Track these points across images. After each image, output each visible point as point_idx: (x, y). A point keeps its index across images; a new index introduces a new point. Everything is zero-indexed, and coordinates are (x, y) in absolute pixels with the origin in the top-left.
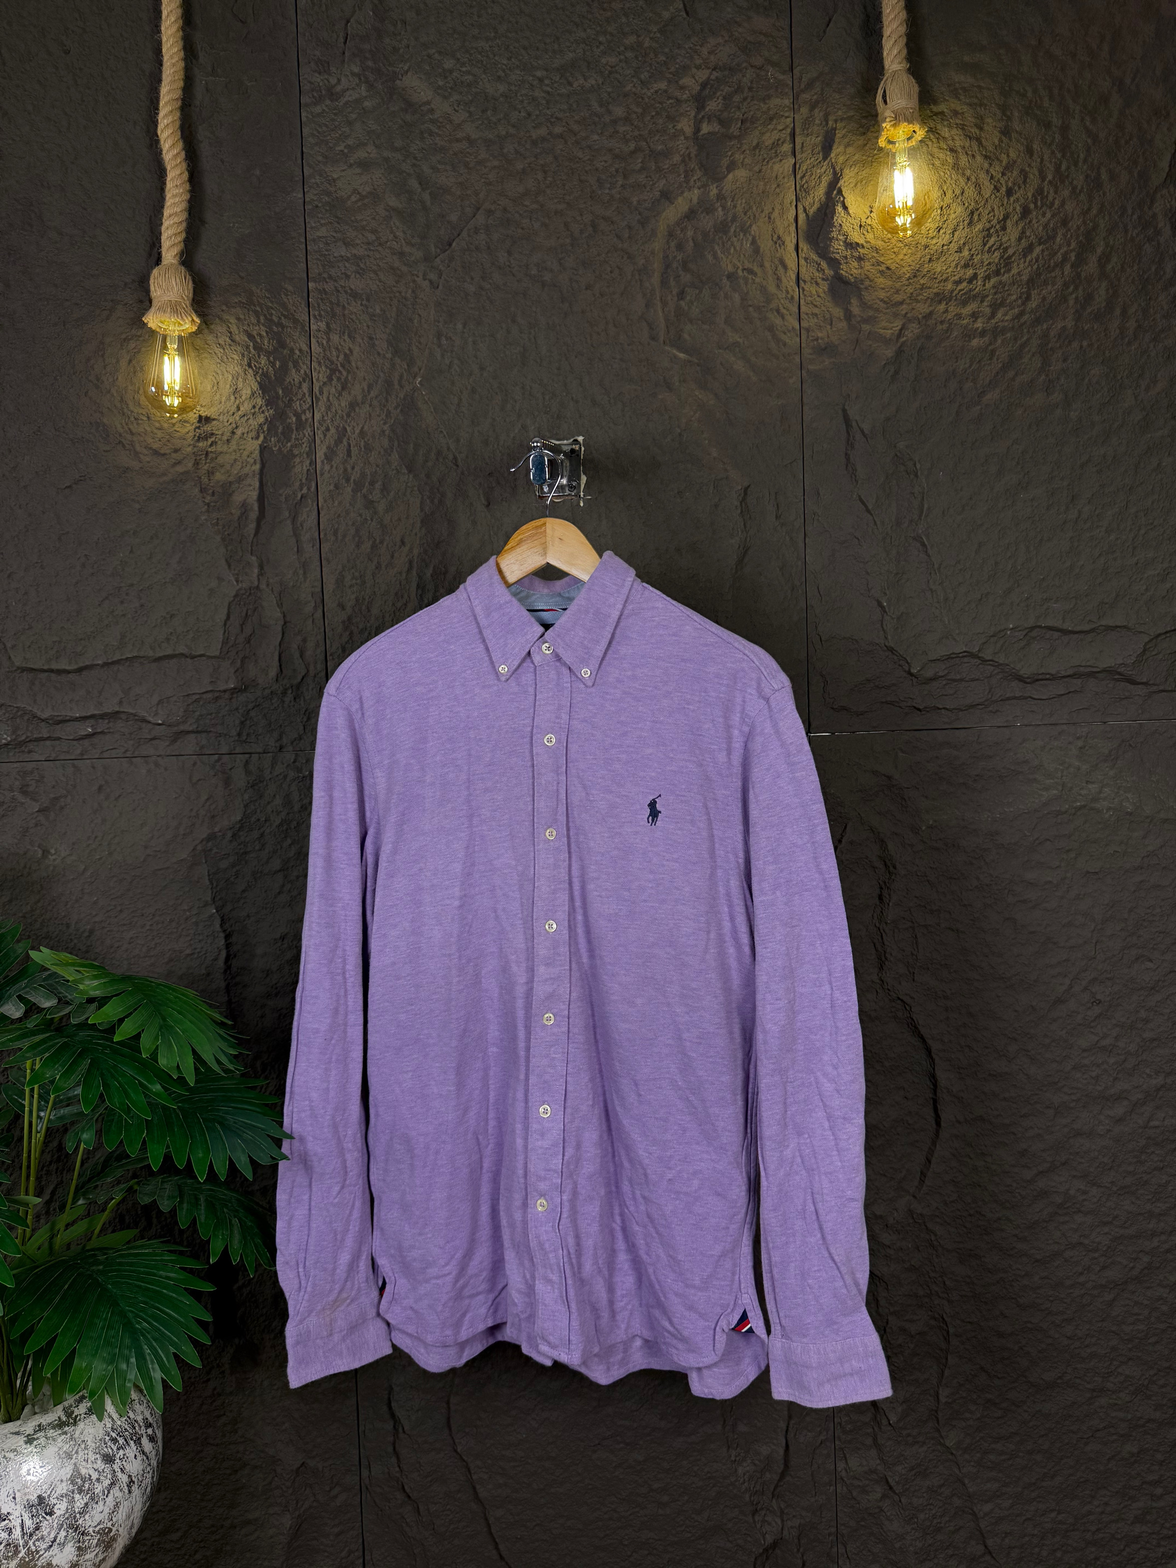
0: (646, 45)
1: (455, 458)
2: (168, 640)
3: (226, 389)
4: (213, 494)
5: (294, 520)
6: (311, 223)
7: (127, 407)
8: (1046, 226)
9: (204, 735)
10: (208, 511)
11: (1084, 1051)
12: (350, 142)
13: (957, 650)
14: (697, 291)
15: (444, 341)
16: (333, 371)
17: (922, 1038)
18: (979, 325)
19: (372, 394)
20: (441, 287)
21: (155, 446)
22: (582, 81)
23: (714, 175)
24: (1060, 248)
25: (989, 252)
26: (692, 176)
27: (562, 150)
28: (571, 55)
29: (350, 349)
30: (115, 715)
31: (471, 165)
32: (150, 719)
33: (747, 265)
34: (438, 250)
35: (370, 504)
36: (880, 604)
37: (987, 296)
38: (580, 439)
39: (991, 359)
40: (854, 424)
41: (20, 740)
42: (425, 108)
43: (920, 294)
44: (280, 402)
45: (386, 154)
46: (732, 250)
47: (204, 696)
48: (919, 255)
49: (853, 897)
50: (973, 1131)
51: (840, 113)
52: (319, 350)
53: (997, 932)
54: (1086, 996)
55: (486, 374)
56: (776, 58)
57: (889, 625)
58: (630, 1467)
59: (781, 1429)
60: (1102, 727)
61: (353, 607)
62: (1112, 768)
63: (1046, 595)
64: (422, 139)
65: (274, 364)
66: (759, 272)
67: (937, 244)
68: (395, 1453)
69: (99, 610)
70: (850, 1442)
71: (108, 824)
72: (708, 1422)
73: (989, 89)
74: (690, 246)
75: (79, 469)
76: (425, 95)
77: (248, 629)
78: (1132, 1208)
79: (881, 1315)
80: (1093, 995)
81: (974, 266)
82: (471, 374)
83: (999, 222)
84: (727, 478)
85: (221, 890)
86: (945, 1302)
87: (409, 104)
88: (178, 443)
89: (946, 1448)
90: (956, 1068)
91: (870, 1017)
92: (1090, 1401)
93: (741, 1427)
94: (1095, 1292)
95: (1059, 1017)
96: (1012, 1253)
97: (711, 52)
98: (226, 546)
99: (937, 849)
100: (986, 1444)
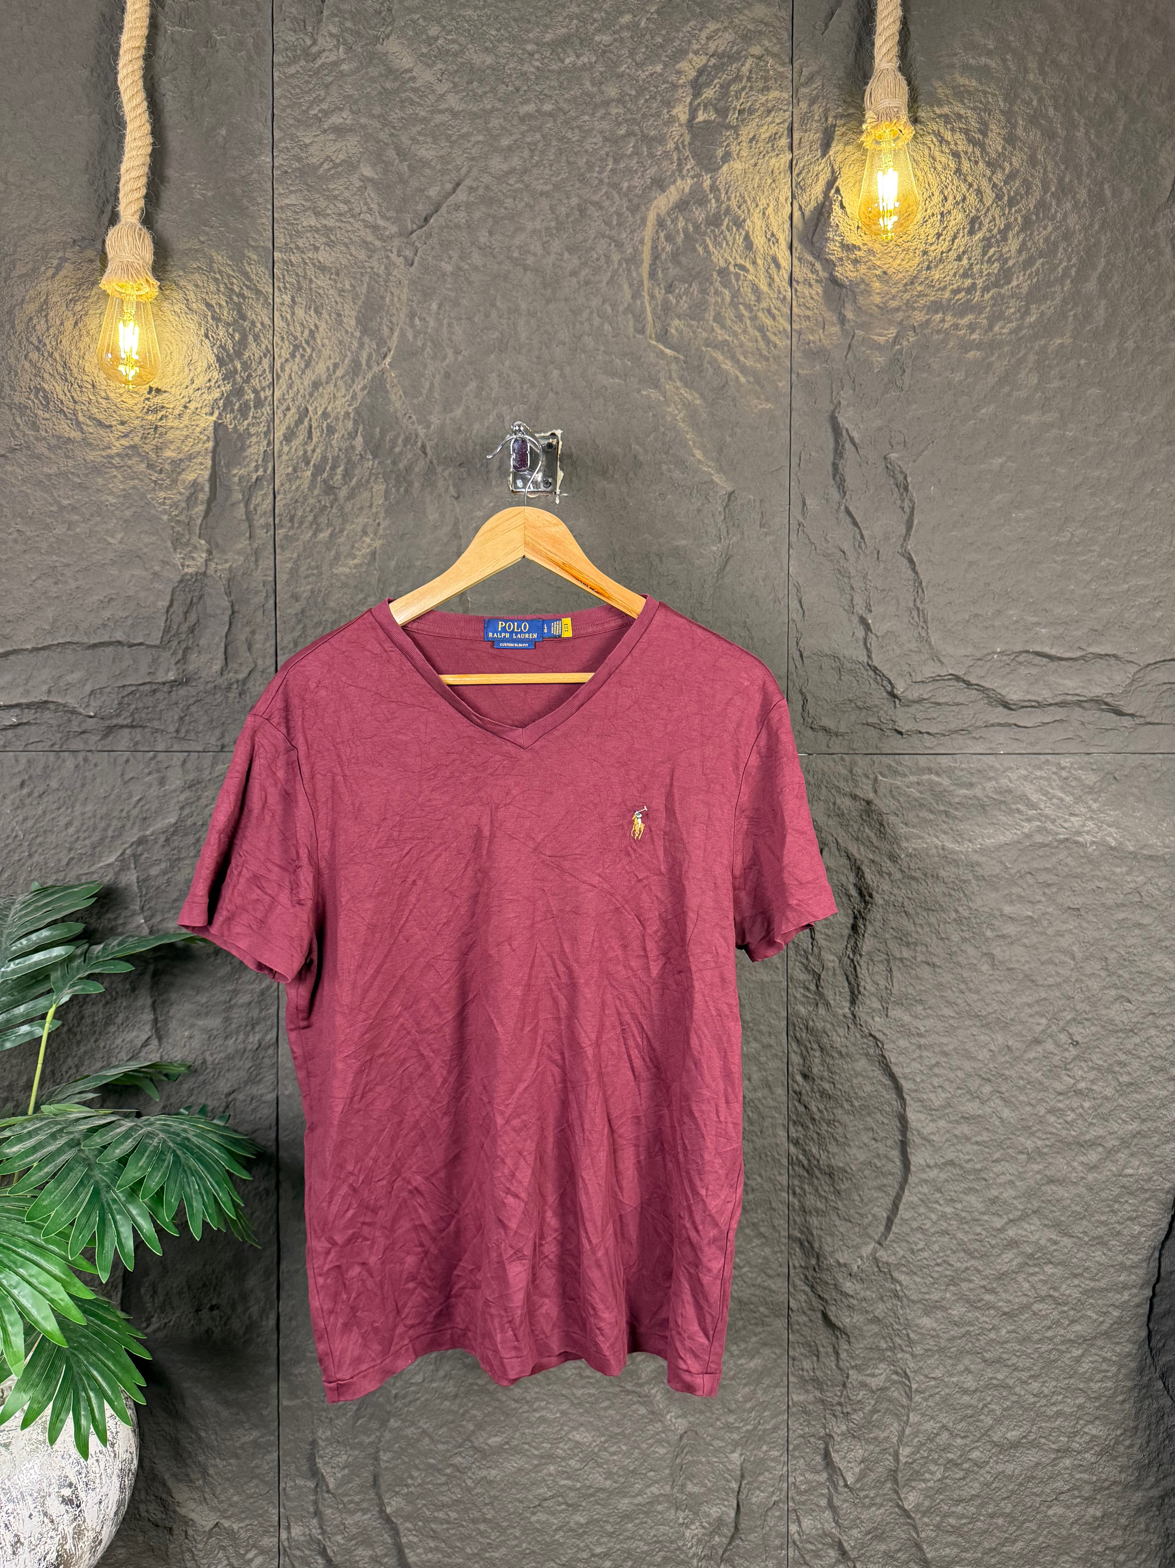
0: (643, 25)
1: (423, 447)
2: (104, 625)
3: (179, 360)
4: (161, 471)
5: (247, 505)
6: (280, 189)
7: (71, 374)
8: (1047, 240)
9: (138, 730)
10: (154, 490)
11: (1060, 1094)
12: (324, 106)
13: (943, 672)
14: (686, 286)
15: (417, 321)
16: (296, 347)
17: (892, 1077)
18: (975, 336)
19: (340, 372)
20: (416, 265)
21: (100, 417)
22: (573, 58)
23: (709, 164)
24: (1061, 261)
25: (989, 261)
26: (686, 164)
27: (550, 129)
28: (564, 30)
29: (316, 325)
30: (42, 705)
31: (452, 139)
32: (81, 710)
33: (740, 261)
34: (415, 227)
35: (330, 489)
36: (863, 621)
37: (985, 307)
38: (558, 432)
39: (987, 373)
40: (844, 432)
42: (407, 76)
43: (917, 302)
44: (237, 377)
45: (363, 121)
46: (724, 244)
47: (141, 688)
48: (917, 260)
49: (827, 926)
50: (943, 1176)
51: (840, 110)
52: (283, 324)
53: (974, 968)
54: (1063, 1038)
55: (460, 358)
56: (776, 49)
57: (873, 641)
58: (571, 1530)
59: (732, 1489)
60: (1086, 758)
61: (308, 599)
62: (1095, 801)
63: (1035, 619)
64: (402, 108)
65: (233, 336)
66: (751, 269)
67: (935, 251)
68: (317, 1513)
69: (31, 590)
70: (804, 1503)
71: (30, 823)
72: (656, 1482)
73: (994, 95)
74: (680, 239)
75: (14, 437)
76: (407, 61)
77: (193, 618)
78: (1103, 1259)
79: (840, 1369)
80: (1071, 1036)
81: (972, 276)
82: (445, 358)
83: (1000, 231)
84: (712, 481)
85: (151, 898)
86: (908, 1356)
87: (390, 71)
88: (126, 415)
89: (905, 1510)
90: (928, 1109)
91: (840, 1053)
92: (1054, 1462)
93: (690, 1487)
94: (1063, 1348)
95: (1035, 1059)
96: (979, 1305)
97: (708, 38)
98: (173, 528)
99: (915, 879)
100: (946, 1507)
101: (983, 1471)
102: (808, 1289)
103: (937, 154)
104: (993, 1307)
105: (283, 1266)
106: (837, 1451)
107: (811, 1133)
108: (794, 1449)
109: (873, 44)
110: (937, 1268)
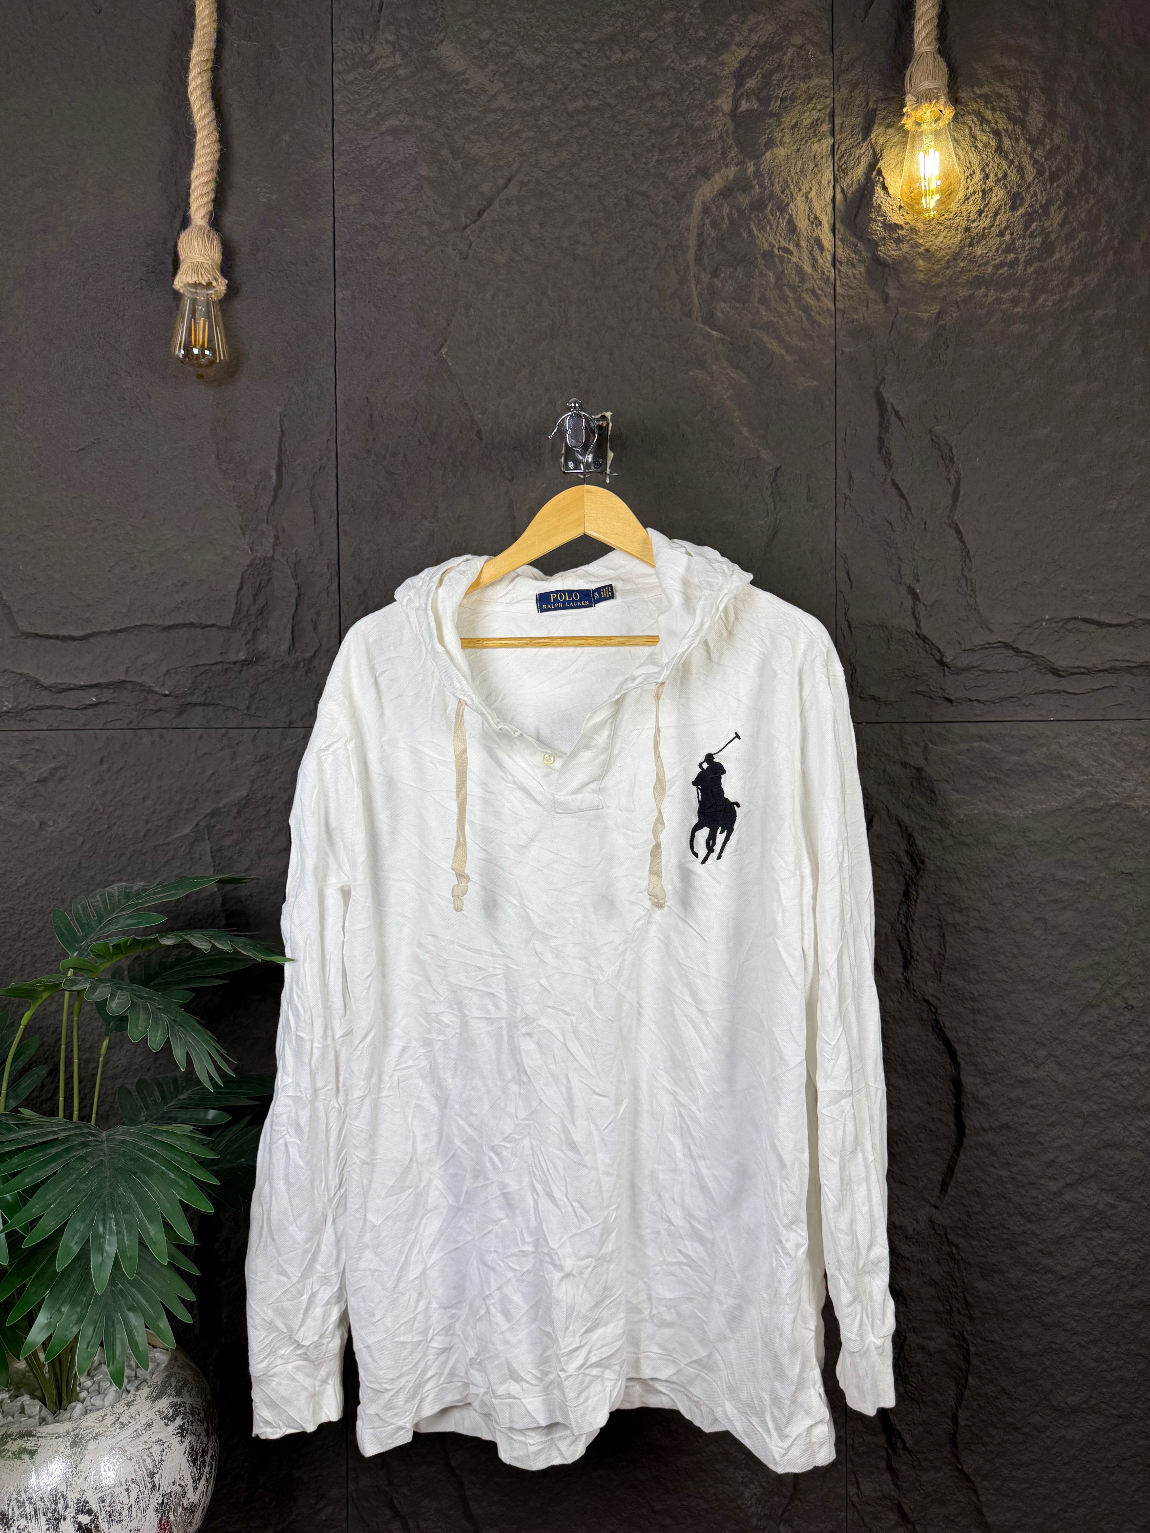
0: (686, 20)
1: (479, 433)
2: (178, 608)
4: (230, 461)
5: (312, 492)
6: (340, 190)
8: (1089, 212)
9: (211, 708)
10: (224, 478)
11: (1116, 1058)
12: (382, 110)
13: (992, 639)
14: (731, 270)
15: (472, 312)
16: (357, 340)
17: (947, 1042)
19: (399, 362)
20: (470, 257)
22: (619, 55)
23: (752, 151)
24: (1103, 233)
25: (1032, 235)
26: (730, 152)
27: (598, 124)
28: (610, 29)
29: (375, 319)
30: (120, 685)
31: (504, 136)
32: (157, 689)
33: (784, 244)
34: (469, 221)
35: (390, 476)
36: (911, 591)
37: (1029, 281)
38: (608, 414)
39: (1030, 345)
40: (889, 407)
41: (22, 707)
42: (460, 78)
43: (959, 278)
44: (302, 370)
45: (419, 122)
46: (768, 228)
47: (213, 667)
48: (959, 237)
49: (879, 893)
50: (998, 1139)
51: (880, 94)
52: (344, 319)
53: (1027, 933)
54: (1118, 1002)
55: (513, 346)
56: (816, 39)
57: (922, 612)
60: (1137, 724)
61: (369, 581)
62: (1146, 766)
63: (1083, 587)
64: (456, 109)
66: (795, 252)
67: (977, 227)
69: (109, 576)
70: (862, 1465)
71: (109, 797)
73: (1034, 73)
74: (725, 225)
75: (93, 431)
76: (460, 65)
77: (261, 601)
80: (1125, 999)
81: (1015, 251)
82: (498, 346)
83: (1041, 206)
84: (759, 457)
86: (966, 1320)
87: (444, 74)
89: (964, 1474)
90: (984, 1073)
91: (893, 1018)
92: (1116, 1428)
94: (1123, 1313)
95: (1089, 1023)
96: (1037, 1269)
97: (750, 30)
98: (242, 514)
99: (967, 845)
100: (1006, 1472)
101: (1043, 1436)
103: (978, 133)
104: (1051, 1272)
109: (913, 30)
110: (993, 1232)
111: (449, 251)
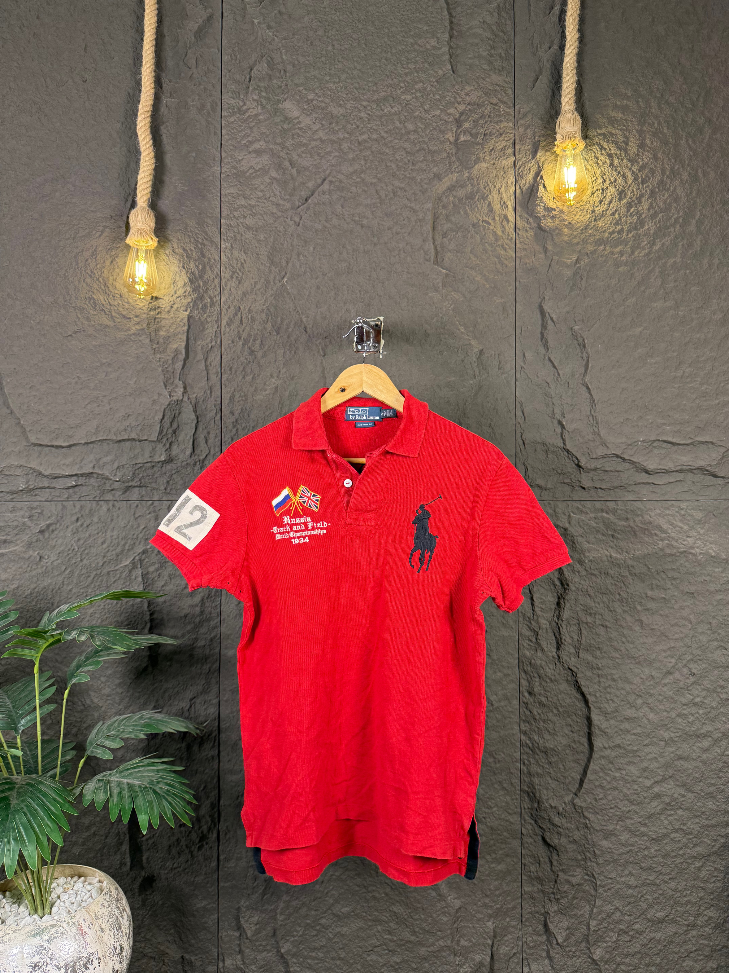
0: (428, 89)
1: (305, 328)
2: (125, 430)
3: (168, 280)
4: (158, 343)
5: (206, 361)
6: (224, 184)
7: (109, 290)
8: (665, 202)
9: (144, 489)
10: (154, 353)
11: (684, 705)
12: (250, 139)
13: (608, 452)
14: (455, 233)
15: (302, 258)
16: (234, 272)
17: (583, 694)
19: (258, 286)
20: (301, 225)
21: (124, 313)
22: (389, 109)
23: (467, 165)
24: (673, 215)
25: (631, 215)
26: (454, 165)
27: (376, 148)
28: (384, 93)
29: (244, 260)
30: (89, 475)
31: (322, 155)
32: (112, 478)
33: (485, 218)
34: (300, 204)
35: (252, 352)
36: (560, 423)
37: (629, 242)
38: (381, 318)
39: (631, 279)
40: (547, 315)
41: (31, 487)
42: (296, 121)
43: (588, 239)
44: (201, 290)
45: (271, 146)
46: (476, 209)
47: (146, 465)
48: (588, 216)
49: (542, 603)
50: (614, 754)
51: (542, 132)
52: (226, 260)
53: (630, 628)
54: (685, 670)
55: (326, 278)
56: (505, 99)
57: (566, 436)
58: (392, 966)
59: (488, 944)
60: (696, 503)
61: (239, 414)
62: (702, 528)
63: (663, 421)
64: (293, 139)
65: (198, 267)
66: (492, 223)
67: (600, 209)
68: (240, 952)
69: (84, 410)
70: (532, 954)
71: (82, 542)
72: (442, 938)
73: (632, 121)
74: (451, 207)
75: (77, 325)
76: (296, 114)
77: (175, 425)
78: (714, 807)
79: (553, 872)
80: (690, 669)
81: (621, 224)
82: (317, 278)
83: (637, 198)
84: (470, 344)
85: (149, 585)
86: (595, 864)
87: (286, 118)
88: (138, 312)
89: (594, 960)
90: (605, 714)
91: (551, 680)
92: (686, 932)
93: (463, 942)
94: (690, 861)
95: (669, 683)
96: (637, 833)
97: (467, 95)
98: (164, 375)
99: (594, 575)
100: (619, 959)
101: (642, 937)
102: (533, 822)
103: (599, 156)
104: (646, 835)
105: (222, 802)
106: (552, 922)
107: (534, 727)
108: (526, 921)
109: (561, 96)
110: (611, 811)
111: (288, 221)
